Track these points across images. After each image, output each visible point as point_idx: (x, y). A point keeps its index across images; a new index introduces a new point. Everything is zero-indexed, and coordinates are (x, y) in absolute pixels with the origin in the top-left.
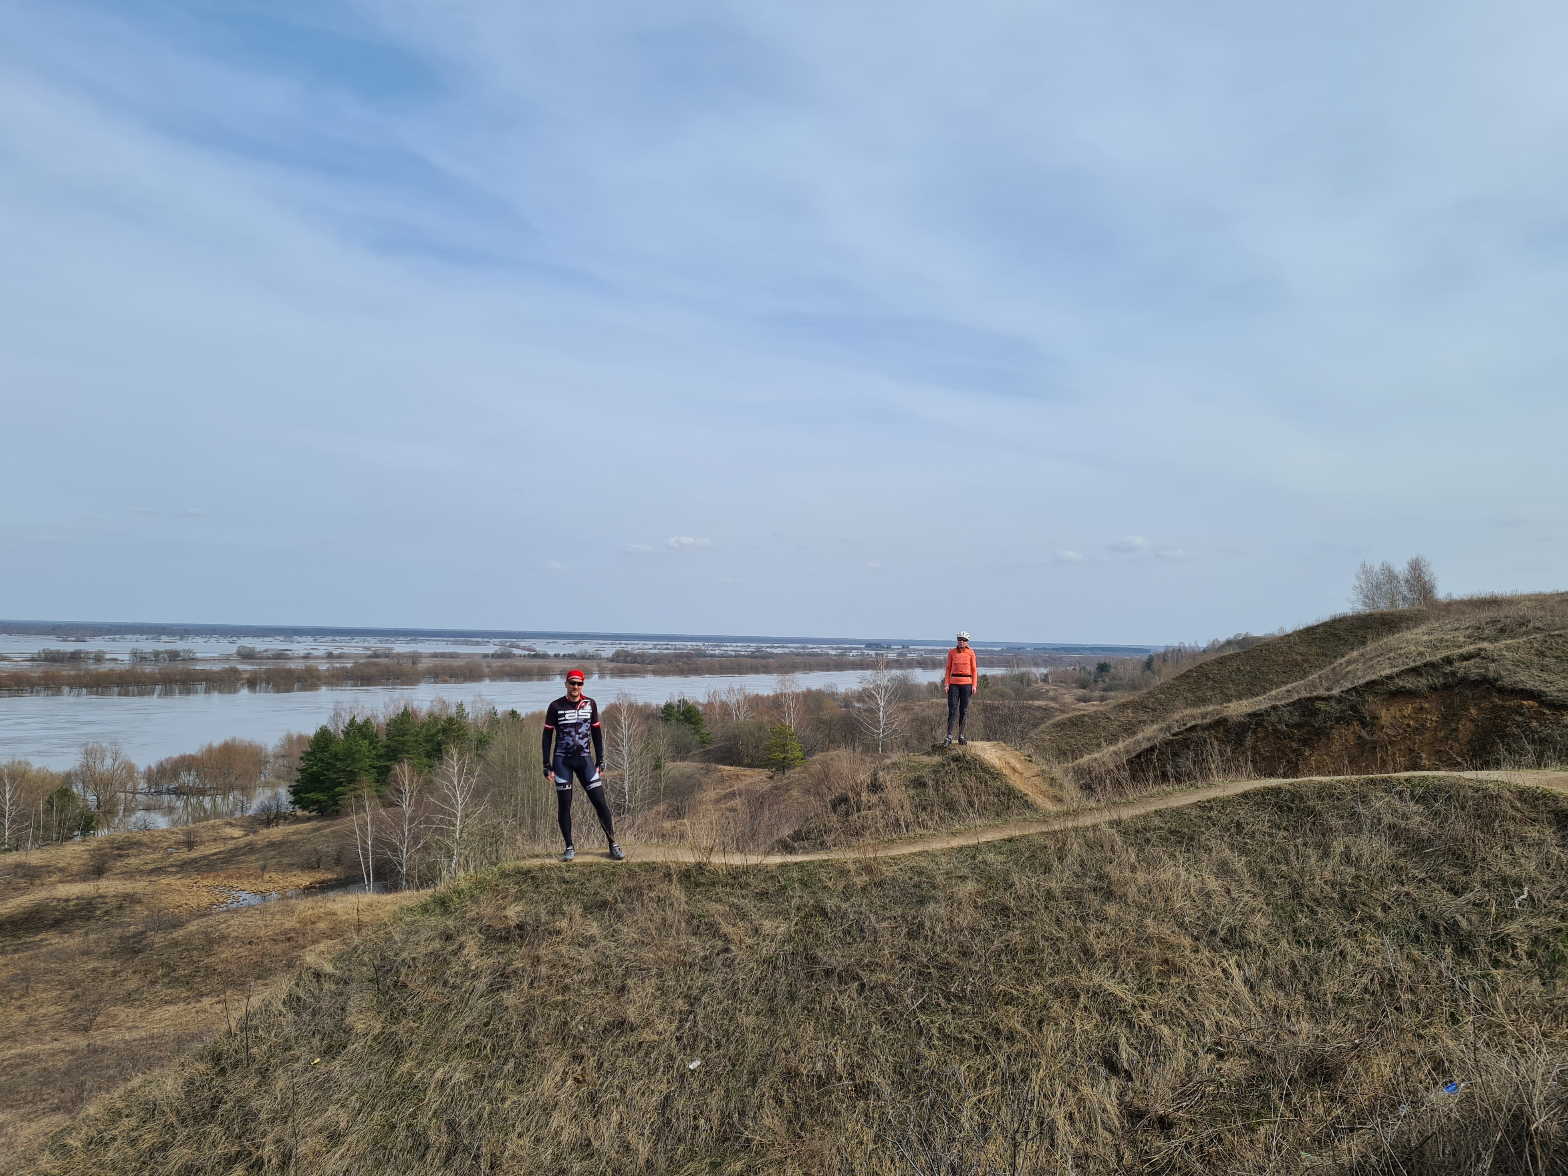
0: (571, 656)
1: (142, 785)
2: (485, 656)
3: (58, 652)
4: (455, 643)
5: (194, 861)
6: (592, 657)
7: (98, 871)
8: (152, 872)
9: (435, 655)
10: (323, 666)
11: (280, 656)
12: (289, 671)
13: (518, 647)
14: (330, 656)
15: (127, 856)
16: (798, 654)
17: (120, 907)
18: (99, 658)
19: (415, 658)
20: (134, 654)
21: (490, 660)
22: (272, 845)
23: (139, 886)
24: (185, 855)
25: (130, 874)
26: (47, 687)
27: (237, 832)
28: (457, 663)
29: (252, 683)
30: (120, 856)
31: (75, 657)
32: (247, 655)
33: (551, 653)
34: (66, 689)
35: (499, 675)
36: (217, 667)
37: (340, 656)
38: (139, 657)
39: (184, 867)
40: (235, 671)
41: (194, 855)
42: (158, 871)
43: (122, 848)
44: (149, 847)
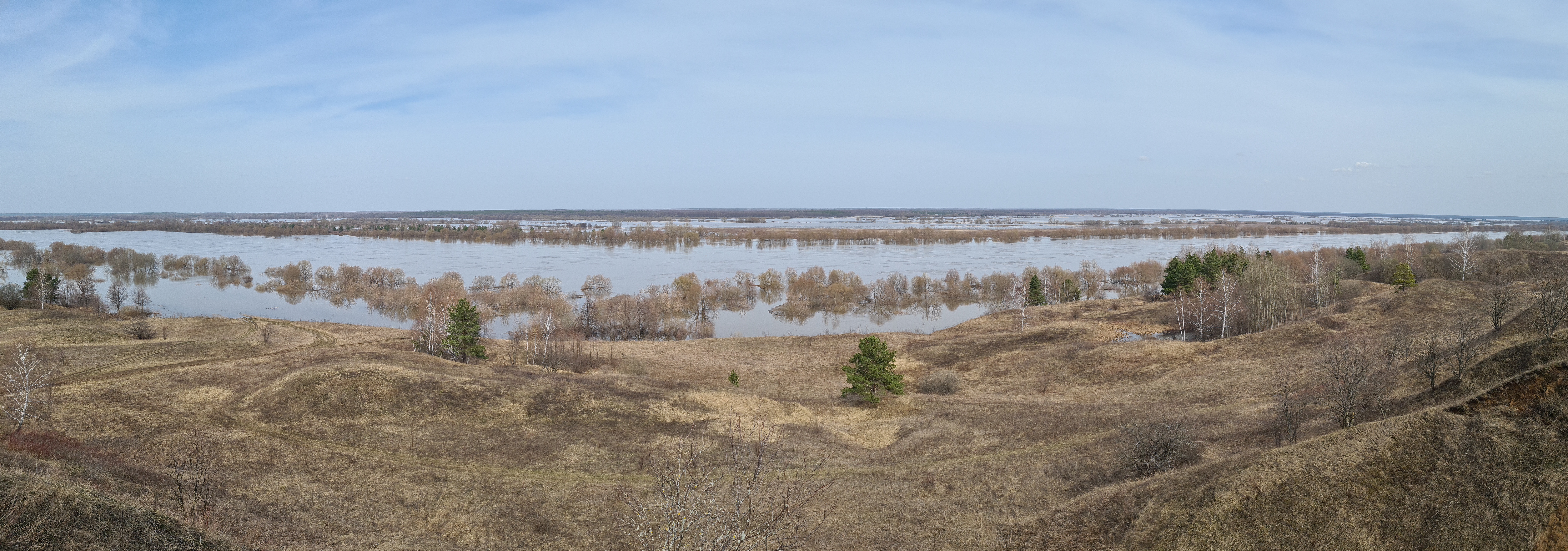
0: (1308, 224)
1: (1108, 278)
2: (1268, 223)
3: (1091, 221)
4: (1256, 217)
5: (1115, 316)
6: (1318, 224)
7: (1075, 316)
8: (1097, 319)
9: (1246, 223)
10: (1194, 227)
11: (1178, 223)
12: (1180, 230)
13: (1284, 219)
14: (1200, 222)
15: (1091, 311)
16: (1423, 224)
17: (1077, 335)
18: (1106, 224)
19: (1237, 224)
20: (1120, 222)
21: (1270, 225)
22: (1149, 311)
23: (1088, 326)
24: (1113, 312)
25: (1086, 320)
26: (1085, 236)
27: (1140, 303)
28: (1254, 226)
29: (1164, 235)
30: (1088, 310)
31: (1098, 223)
32: (1164, 223)
33: (1299, 222)
34: (1091, 237)
35: (1274, 232)
36: (1150, 228)
37: (1204, 223)
38: (1121, 223)
39: (1111, 318)
40: (1157, 229)
41: (1117, 312)
42: (1100, 319)
43: (1088, 307)
44: (1101, 307)
